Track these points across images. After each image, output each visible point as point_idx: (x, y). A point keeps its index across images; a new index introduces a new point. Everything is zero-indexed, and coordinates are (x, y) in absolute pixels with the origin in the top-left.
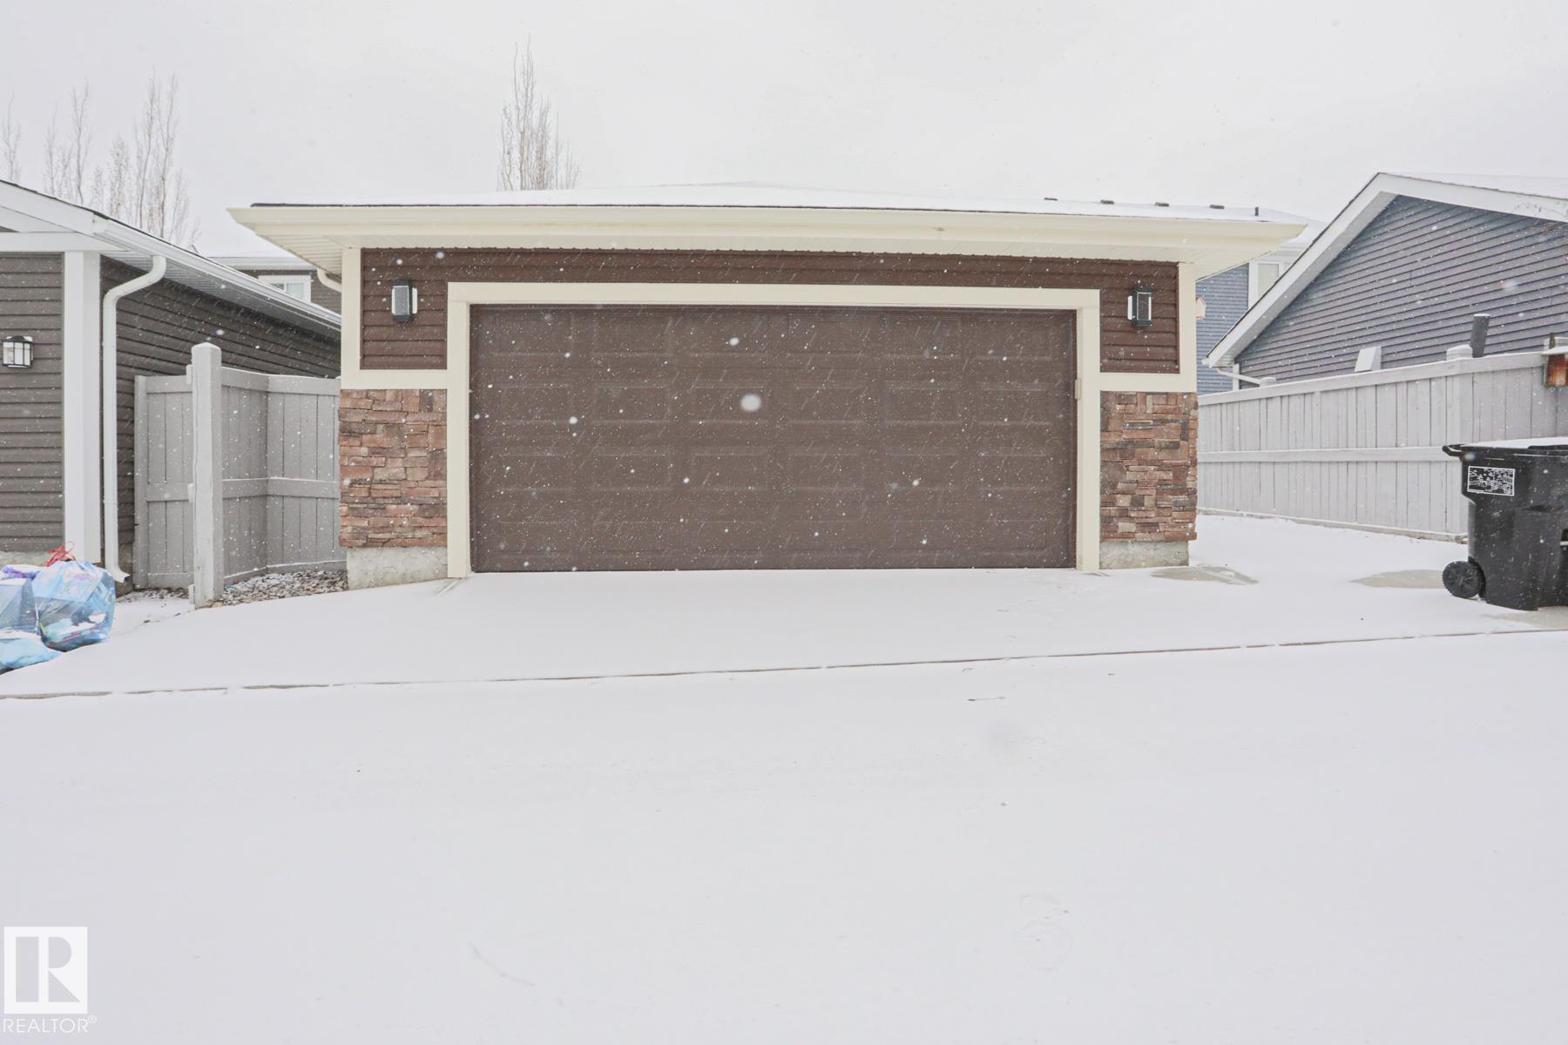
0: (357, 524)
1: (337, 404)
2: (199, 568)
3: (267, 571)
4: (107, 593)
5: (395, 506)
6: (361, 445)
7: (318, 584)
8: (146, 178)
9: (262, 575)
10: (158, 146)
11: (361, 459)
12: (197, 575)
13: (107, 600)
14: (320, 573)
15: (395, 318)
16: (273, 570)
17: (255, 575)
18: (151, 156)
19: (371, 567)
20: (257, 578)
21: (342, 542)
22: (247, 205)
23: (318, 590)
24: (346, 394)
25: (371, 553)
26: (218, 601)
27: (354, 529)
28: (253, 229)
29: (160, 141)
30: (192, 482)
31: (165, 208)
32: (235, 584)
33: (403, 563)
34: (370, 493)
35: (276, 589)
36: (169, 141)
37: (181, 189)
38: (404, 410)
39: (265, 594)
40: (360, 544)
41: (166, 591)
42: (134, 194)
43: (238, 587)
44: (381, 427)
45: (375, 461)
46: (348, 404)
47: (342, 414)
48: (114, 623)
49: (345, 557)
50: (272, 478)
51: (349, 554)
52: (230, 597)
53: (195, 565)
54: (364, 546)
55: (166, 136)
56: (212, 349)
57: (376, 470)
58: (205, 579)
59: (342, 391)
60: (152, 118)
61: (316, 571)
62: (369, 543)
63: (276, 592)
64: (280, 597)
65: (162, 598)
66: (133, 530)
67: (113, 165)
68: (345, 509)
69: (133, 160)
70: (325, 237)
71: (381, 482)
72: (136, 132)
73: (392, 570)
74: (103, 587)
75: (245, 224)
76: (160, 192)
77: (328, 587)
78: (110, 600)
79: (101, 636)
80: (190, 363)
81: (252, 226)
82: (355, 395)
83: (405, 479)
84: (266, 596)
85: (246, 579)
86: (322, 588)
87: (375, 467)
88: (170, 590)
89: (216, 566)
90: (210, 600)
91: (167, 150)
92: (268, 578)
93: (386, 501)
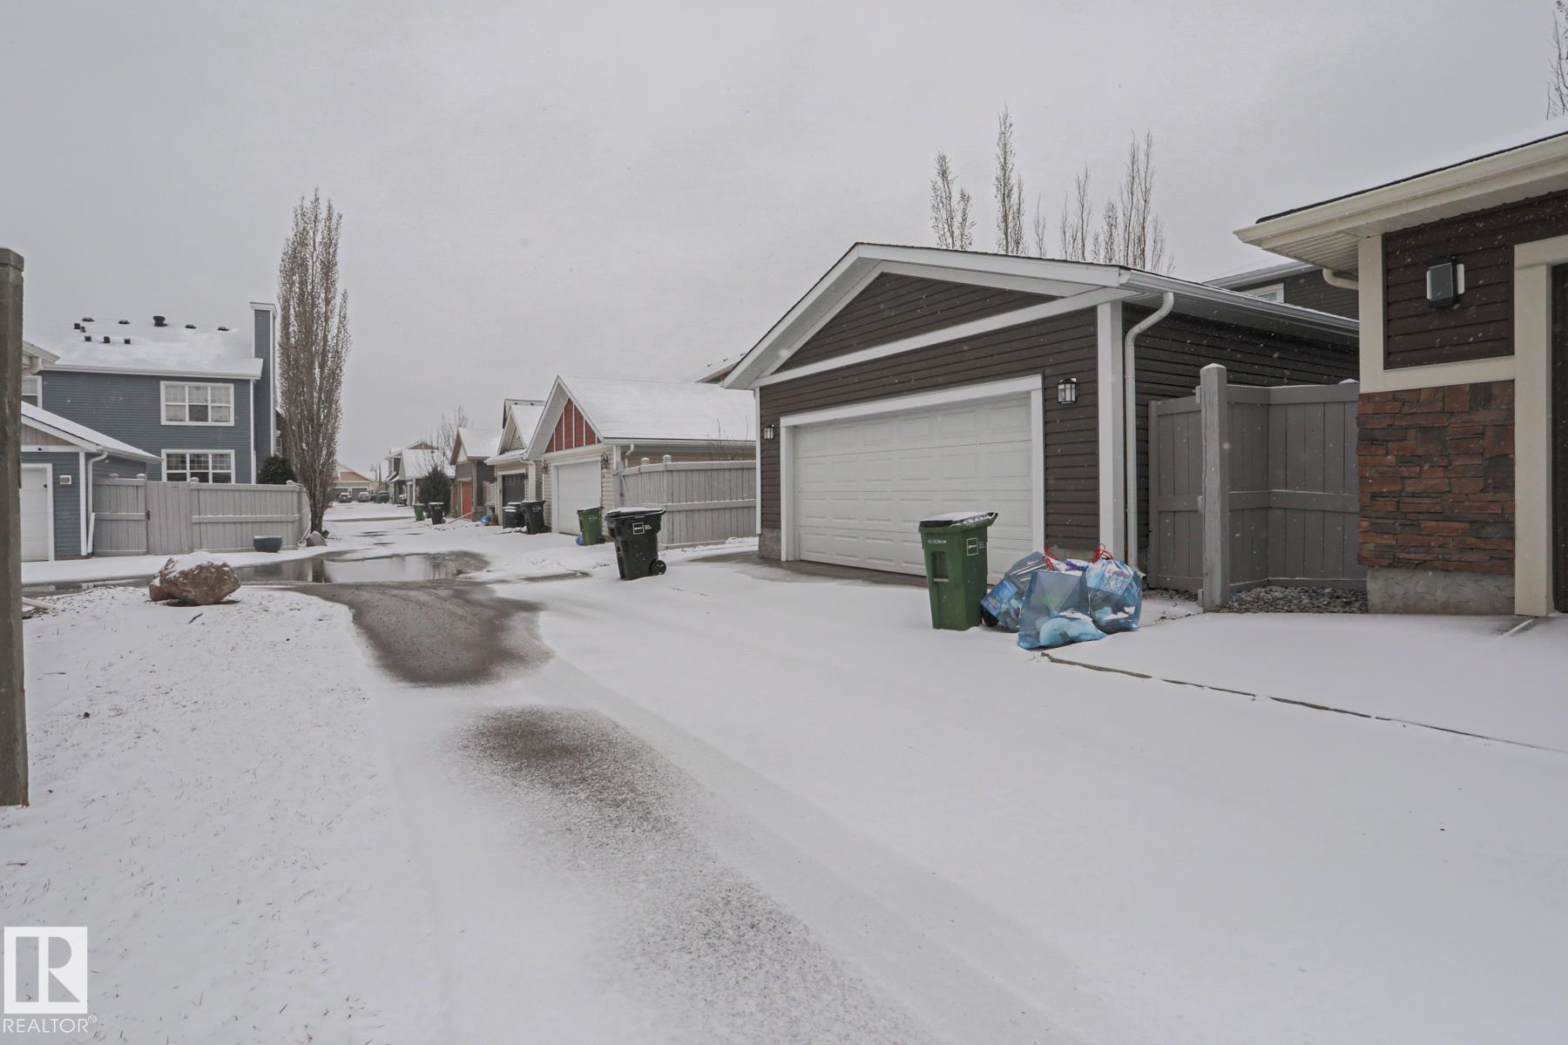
0: (1378, 541)
1: (1353, 411)
2: (1207, 574)
3: (1269, 583)
4: (1136, 589)
5: (1434, 523)
6: (1387, 454)
7: (1329, 603)
8: (1131, 230)
9: (1264, 587)
10: (1138, 200)
11: (1386, 469)
12: (1206, 581)
13: (1136, 595)
14: (1327, 591)
15: (1431, 304)
16: (1276, 583)
17: (1257, 586)
18: (1134, 211)
19: (1399, 591)
20: (1259, 590)
21: (1361, 560)
22: (1253, 223)
23: (1331, 609)
24: (1368, 398)
25: (1398, 575)
26: (1225, 607)
27: (1375, 547)
28: (1260, 246)
29: (1140, 194)
30: (1201, 494)
31: (1146, 253)
32: (1238, 592)
33: (1444, 589)
34: (1398, 508)
35: (1282, 602)
36: (1147, 192)
37: (1158, 231)
38: (1446, 410)
39: (1271, 606)
40: (1385, 564)
41: (1174, 592)
42: (1122, 248)
43: (1243, 595)
44: (1412, 433)
45: (1405, 471)
46: (1369, 409)
47: (1361, 420)
48: (1142, 616)
49: (1365, 576)
50: (1274, 490)
51: (1369, 573)
52: (1236, 605)
53: (1204, 572)
54: (1391, 566)
55: (1144, 189)
56: (1218, 368)
57: (1406, 482)
58: (1214, 585)
59: (1361, 395)
60: (1133, 178)
61: (1323, 588)
62: (1395, 564)
63: (1283, 605)
64: (1287, 611)
65: (1171, 598)
66: (1148, 536)
67: (1106, 227)
68: (1365, 524)
69: (1121, 219)
70: (1338, 233)
71: (1414, 495)
72: (1122, 194)
73: (1428, 597)
74: (1134, 584)
75: (1251, 242)
76: (1141, 240)
77: (1343, 607)
78: (1139, 595)
79: (1134, 626)
80: (1199, 384)
81: (1258, 242)
82: (1377, 399)
83: (1449, 492)
84: (1271, 608)
85: (1248, 589)
86: (1335, 606)
87: (1406, 478)
88: (1177, 591)
89: (1223, 574)
90: (1217, 606)
91: (1145, 201)
92: (1271, 591)
93: (1421, 517)
